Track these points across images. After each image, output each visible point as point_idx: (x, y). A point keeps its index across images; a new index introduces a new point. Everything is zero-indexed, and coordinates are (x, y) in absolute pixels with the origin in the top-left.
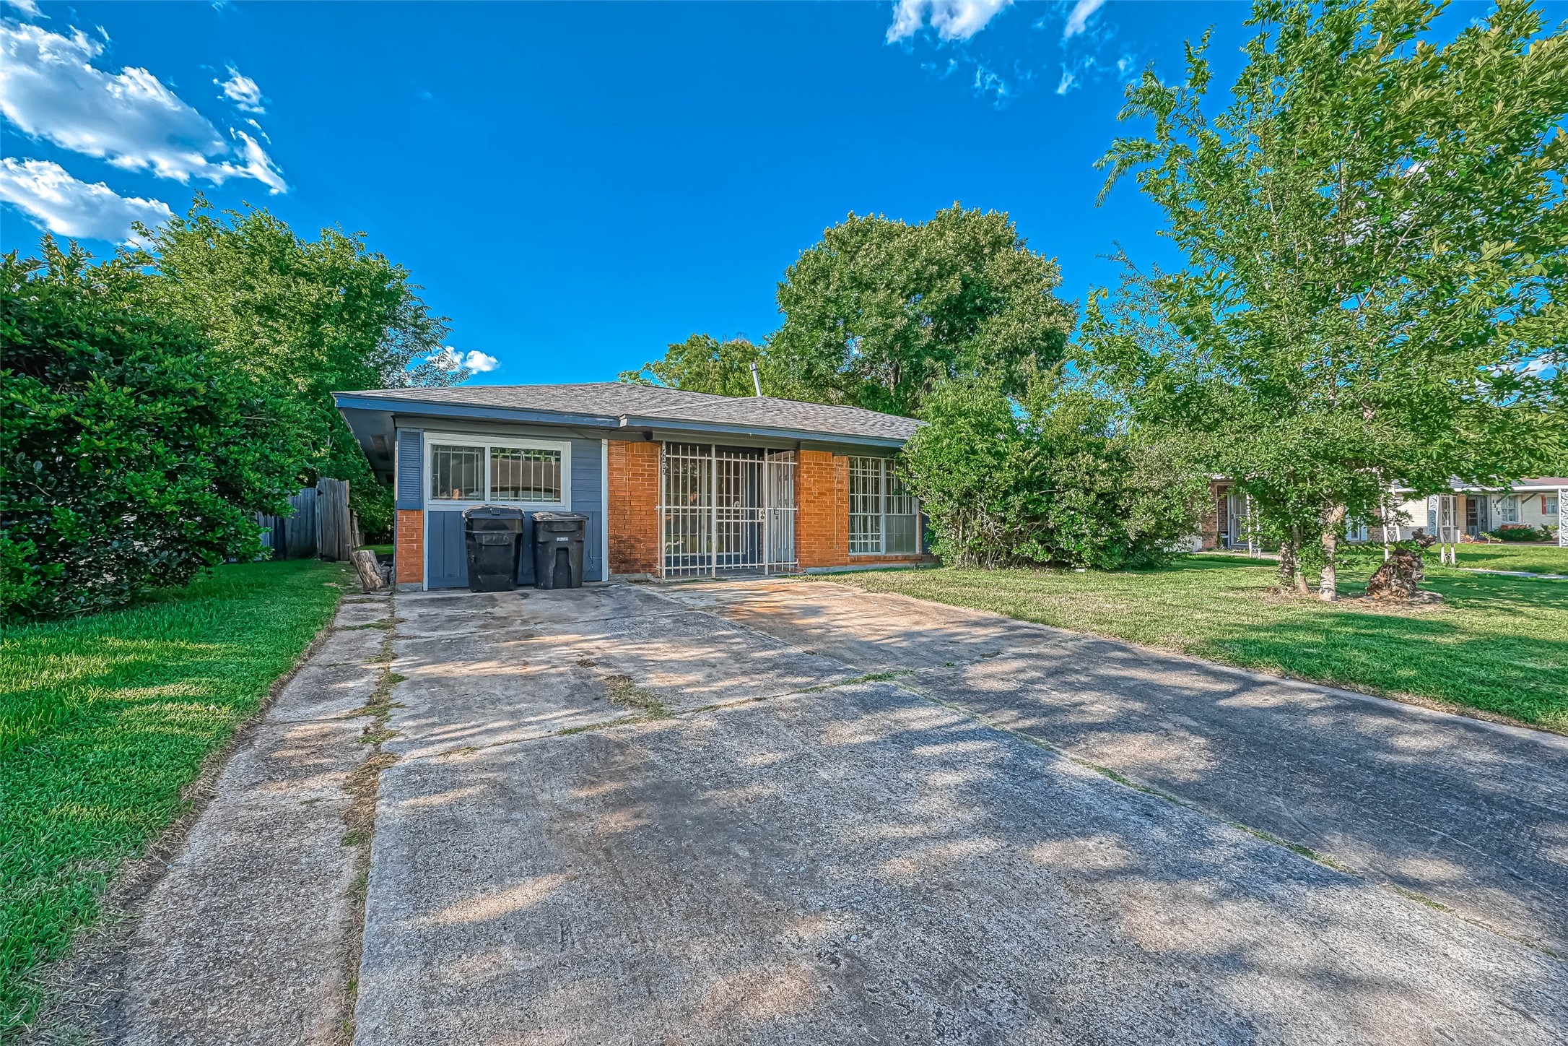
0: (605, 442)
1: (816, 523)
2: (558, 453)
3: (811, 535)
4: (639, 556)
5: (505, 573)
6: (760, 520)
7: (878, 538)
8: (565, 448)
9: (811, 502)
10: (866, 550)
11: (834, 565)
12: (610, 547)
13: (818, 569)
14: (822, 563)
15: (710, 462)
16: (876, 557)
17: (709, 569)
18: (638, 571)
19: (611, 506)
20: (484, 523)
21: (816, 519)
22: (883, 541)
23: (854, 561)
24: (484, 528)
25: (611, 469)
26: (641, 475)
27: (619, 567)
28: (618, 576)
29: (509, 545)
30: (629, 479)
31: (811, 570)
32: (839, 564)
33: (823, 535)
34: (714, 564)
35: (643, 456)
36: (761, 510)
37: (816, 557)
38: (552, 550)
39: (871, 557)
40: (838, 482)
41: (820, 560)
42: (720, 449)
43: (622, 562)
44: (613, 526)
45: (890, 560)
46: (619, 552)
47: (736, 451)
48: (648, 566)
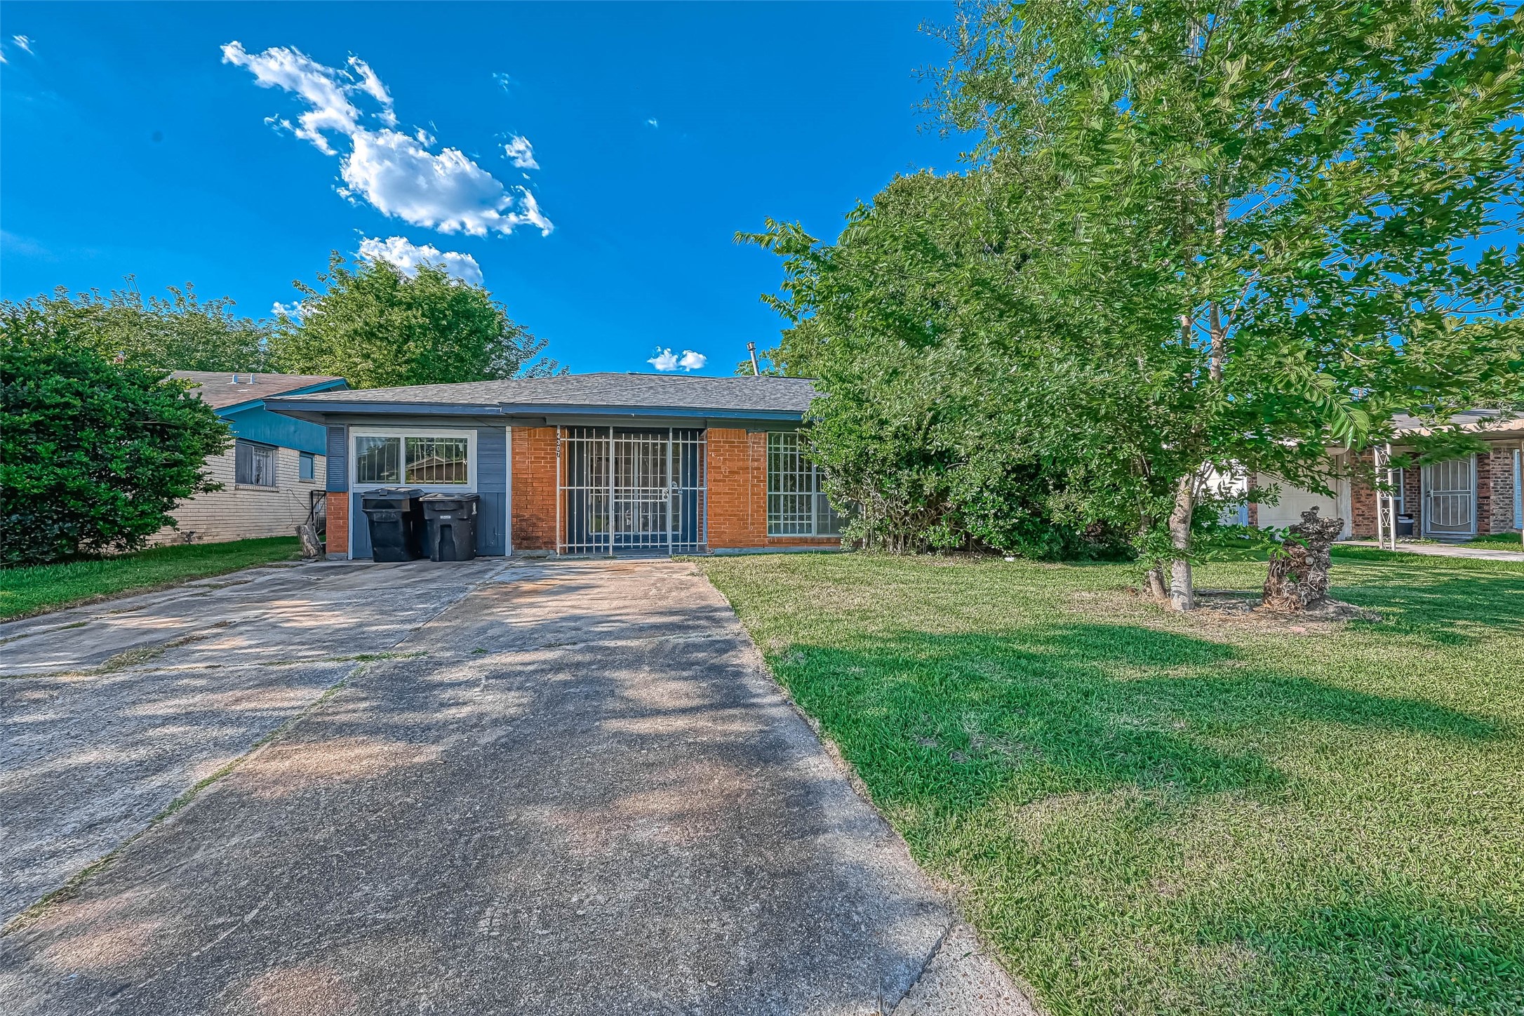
0: (509, 429)
1: (726, 502)
2: (466, 440)
3: (721, 515)
4: (540, 534)
5: (397, 546)
6: (663, 500)
7: (809, 518)
8: (471, 436)
9: (719, 481)
10: (793, 531)
11: (748, 546)
12: (513, 526)
13: (729, 550)
14: (733, 543)
15: (608, 443)
16: (801, 539)
17: (606, 548)
18: (540, 548)
19: (513, 488)
20: (374, 503)
21: (727, 498)
22: (814, 522)
23: (772, 542)
24: (374, 508)
25: (514, 454)
26: (543, 458)
27: (521, 543)
28: (521, 552)
29: (396, 523)
30: (532, 462)
31: (719, 551)
32: (754, 545)
33: (735, 515)
34: (612, 543)
35: (545, 440)
36: (664, 490)
37: (726, 538)
38: (437, 526)
39: (794, 539)
40: (753, 460)
41: (731, 541)
42: (618, 432)
43: (524, 539)
44: (516, 506)
45: (820, 542)
46: (522, 530)
47: (636, 432)
48: (551, 543)
